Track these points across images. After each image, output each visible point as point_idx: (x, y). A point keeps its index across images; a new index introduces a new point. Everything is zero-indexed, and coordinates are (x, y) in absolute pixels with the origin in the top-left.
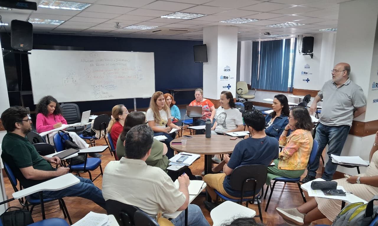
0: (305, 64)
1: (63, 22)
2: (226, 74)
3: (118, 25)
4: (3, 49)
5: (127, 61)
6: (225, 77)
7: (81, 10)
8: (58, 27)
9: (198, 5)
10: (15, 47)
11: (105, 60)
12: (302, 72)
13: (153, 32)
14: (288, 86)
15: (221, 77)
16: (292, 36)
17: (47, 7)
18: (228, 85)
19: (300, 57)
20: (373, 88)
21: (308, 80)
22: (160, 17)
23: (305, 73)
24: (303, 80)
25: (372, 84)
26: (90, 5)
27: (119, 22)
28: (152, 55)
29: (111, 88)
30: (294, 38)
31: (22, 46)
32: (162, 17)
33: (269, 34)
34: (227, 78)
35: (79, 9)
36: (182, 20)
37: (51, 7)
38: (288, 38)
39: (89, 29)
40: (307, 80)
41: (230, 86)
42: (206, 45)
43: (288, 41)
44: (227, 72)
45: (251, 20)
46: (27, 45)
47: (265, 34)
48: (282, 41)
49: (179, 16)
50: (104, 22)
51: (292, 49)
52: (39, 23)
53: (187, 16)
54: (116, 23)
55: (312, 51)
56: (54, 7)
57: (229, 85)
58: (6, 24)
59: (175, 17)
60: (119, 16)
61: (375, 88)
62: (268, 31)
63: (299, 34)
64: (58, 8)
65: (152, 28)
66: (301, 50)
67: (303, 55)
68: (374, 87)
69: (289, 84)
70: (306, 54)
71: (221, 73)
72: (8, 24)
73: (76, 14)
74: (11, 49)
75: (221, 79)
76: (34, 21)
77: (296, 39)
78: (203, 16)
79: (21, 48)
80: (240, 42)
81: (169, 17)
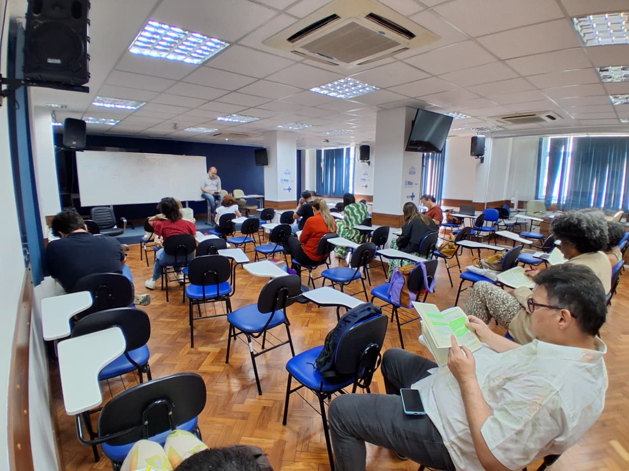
0: (363, 171)
1: (118, 121)
2: (286, 177)
3: (176, 126)
4: (56, 145)
6: (285, 180)
7: (136, 109)
9: (251, 108)
10: (68, 144)
12: (362, 178)
13: (214, 135)
15: (281, 179)
16: (352, 145)
17: (101, 104)
18: (288, 188)
19: (359, 164)
20: (405, 185)
21: (366, 186)
22: (216, 119)
24: (363, 186)
25: (404, 182)
26: (144, 103)
27: (176, 123)
31: (74, 143)
32: (218, 119)
33: (328, 142)
34: (288, 181)
35: (134, 108)
36: (238, 124)
37: (106, 105)
38: (348, 147)
39: (146, 130)
42: (266, 149)
43: (348, 150)
44: (287, 175)
45: (307, 126)
46: (79, 143)
47: (325, 142)
48: (342, 149)
49: (235, 119)
50: (161, 123)
51: (352, 157)
52: (93, 122)
53: (244, 120)
54: (174, 124)
55: (368, 159)
56: (108, 106)
58: (60, 124)
59: (231, 119)
60: (175, 117)
61: (407, 186)
62: (328, 139)
63: (357, 143)
64: (113, 106)
65: (212, 131)
66: (359, 159)
67: (361, 162)
70: (364, 162)
71: (281, 176)
72: (62, 123)
73: (132, 113)
74: (63, 146)
75: (281, 181)
77: (355, 148)
78: (259, 119)
79: (74, 145)
80: (305, 150)
81: (226, 120)
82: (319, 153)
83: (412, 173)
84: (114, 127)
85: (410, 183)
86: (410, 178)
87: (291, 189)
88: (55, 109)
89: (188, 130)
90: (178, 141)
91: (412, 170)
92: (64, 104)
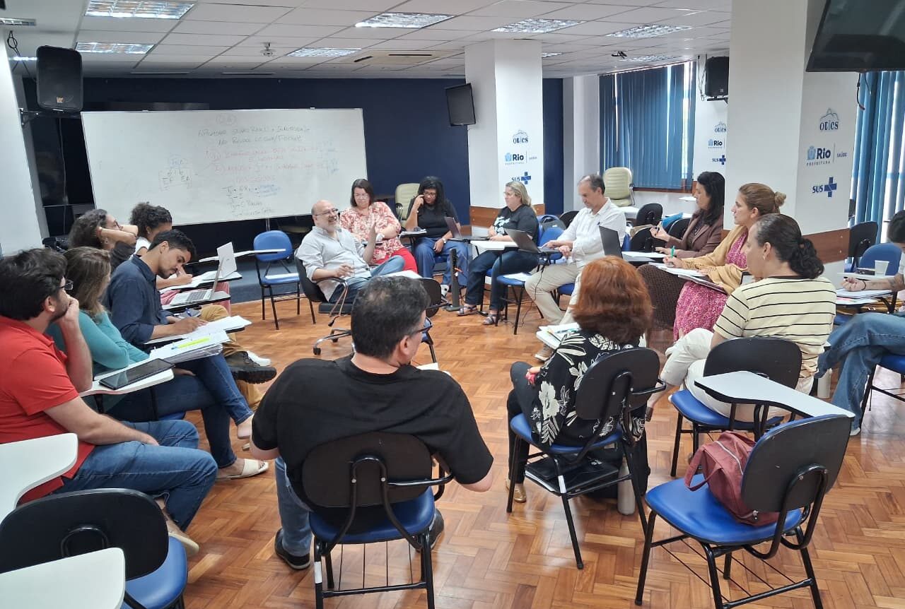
0: (715, 123)
1: (151, 47)
2: (519, 149)
3: (269, 48)
4: (22, 109)
5: (302, 130)
6: (515, 157)
7: (178, 18)
8: (143, 59)
10: (46, 104)
11: (253, 130)
12: (711, 140)
13: (356, 61)
14: (683, 177)
15: (506, 156)
16: (686, 57)
17: (105, 14)
18: (523, 175)
19: (705, 106)
20: (809, 159)
21: (723, 160)
22: (354, 26)
23: (715, 143)
24: (714, 160)
25: (806, 152)
26: (191, 6)
27: (269, 41)
28: (357, 114)
29: (268, 191)
30: (692, 62)
31: (60, 100)
32: (359, 25)
33: (622, 54)
34: (522, 158)
35: (174, 17)
37: (114, 15)
38: (677, 63)
39: (211, 61)
40: (721, 160)
41: (530, 177)
42: (470, 84)
43: (678, 71)
44: (520, 144)
45: (564, 24)
46: (70, 100)
47: (613, 55)
48: (664, 70)
49: (394, 22)
50: (238, 43)
51: (687, 89)
52: (101, 52)
53: (413, 22)
54: (265, 43)
56: (119, 15)
57: (526, 173)
59: (385, 23)
60: (264, 28)
61: (816, 160)
62: (621, 49)
63: (698, 53)
64: (128, 15)
65: (349, 53)
66: (704, 92)
67: (708, 100)
68: (814, 158)
69: (683, 172)
70: (716, 99)
71: (505, 146)
73: (172, 27)
74: (39, 108)
75: (507, 160)
76: (88, 47)
77: (695, 64)
78: (446, 18)
79: (59, 106)
80: (572, 79)
81: (374, 25)
82: (606, 81)
83: (829, 125)
84: (146, 60)
85: (823, 154)
86: (825, 140)
87: (530, 178)
88: (11, 28)
89: (298, 54)
90: (283, 80)
91: (830, 119)
92: (28, 16)
